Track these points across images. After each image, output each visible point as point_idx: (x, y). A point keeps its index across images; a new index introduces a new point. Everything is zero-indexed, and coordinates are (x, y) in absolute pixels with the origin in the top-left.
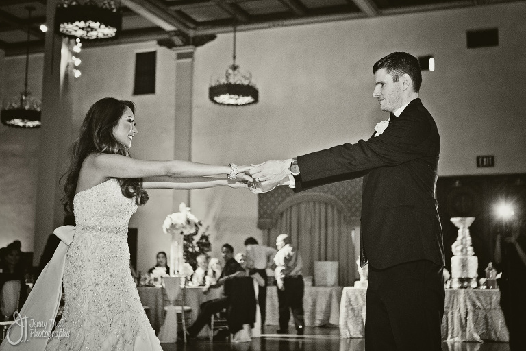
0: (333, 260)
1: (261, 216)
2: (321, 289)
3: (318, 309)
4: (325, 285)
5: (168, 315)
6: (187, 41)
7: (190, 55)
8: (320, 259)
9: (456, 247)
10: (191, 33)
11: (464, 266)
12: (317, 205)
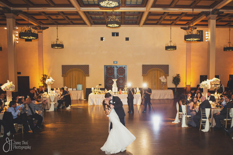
0: (81, 84)
1: (63, 74)
2: (79, 91)
3: (78, 96)
4: (80, 90)
5: (51, 105)
6: (41, 28)
7: (42, 32)
8: (78, 84)
9: (113, 86)
10: (42, 26)
11: (115, 89)
12: (77, 71)
